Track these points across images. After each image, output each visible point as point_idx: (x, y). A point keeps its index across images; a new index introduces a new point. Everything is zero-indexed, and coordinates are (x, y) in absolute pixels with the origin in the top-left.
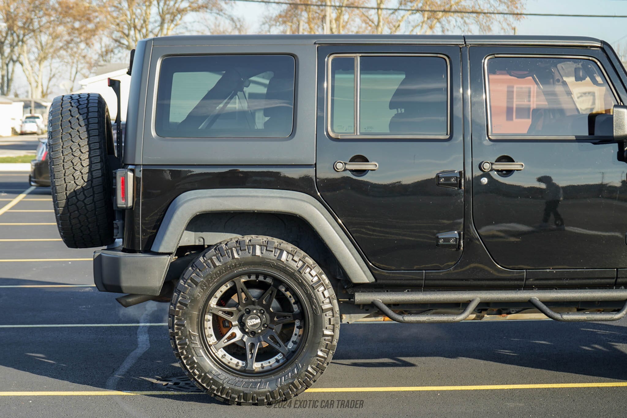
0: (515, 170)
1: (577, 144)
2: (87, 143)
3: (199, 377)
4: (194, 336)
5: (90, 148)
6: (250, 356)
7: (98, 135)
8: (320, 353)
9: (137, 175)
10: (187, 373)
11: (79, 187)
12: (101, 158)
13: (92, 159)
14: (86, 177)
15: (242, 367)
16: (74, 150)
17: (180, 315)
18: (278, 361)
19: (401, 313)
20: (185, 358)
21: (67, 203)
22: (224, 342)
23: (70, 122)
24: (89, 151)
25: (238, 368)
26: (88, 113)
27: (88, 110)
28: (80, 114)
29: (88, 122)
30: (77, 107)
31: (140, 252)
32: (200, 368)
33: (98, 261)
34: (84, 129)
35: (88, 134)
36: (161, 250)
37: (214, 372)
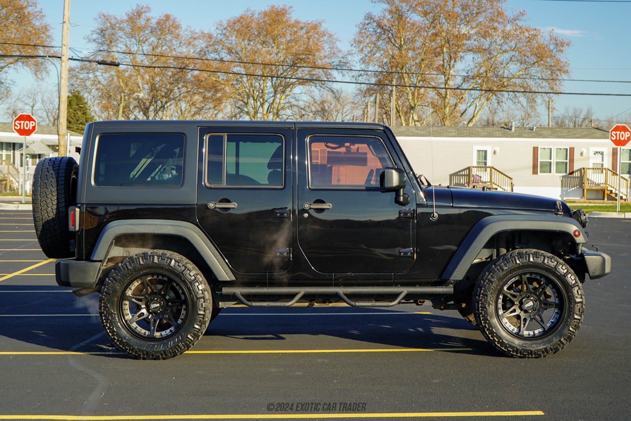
0: (325, 209)
1: (366, 192)
2: (56, 189)
3: (117, 341)
4: (115, 314)
5: (58, 192)
6: (152, 328)
7: (64, 184)
8: (197, 326)
9: (82, 211)
10: (110, 339)
11: (50, 218)
12: (65, 200)
13: (59, 200)
14: (55, 211)
15: (148, 335)
16: (47, 194)
17: (105, 300)
18: (171, 331)
19: (249, 301)
20: (108, 329)
21: (43, 228)
22: (136, 318)
23: (46, 175)
24: (57, 195)
25: (146, 336)
26: (58, 170)
27: (59, 168)
28: (54, 171)
29: (58, 175)
30: (52, 166)
31: (84, 260)
32: (118, 335)
33: (58, 266)
34: (55, 180)
35: (57, 184)
36: (95, 259)
37: (127, 338)
